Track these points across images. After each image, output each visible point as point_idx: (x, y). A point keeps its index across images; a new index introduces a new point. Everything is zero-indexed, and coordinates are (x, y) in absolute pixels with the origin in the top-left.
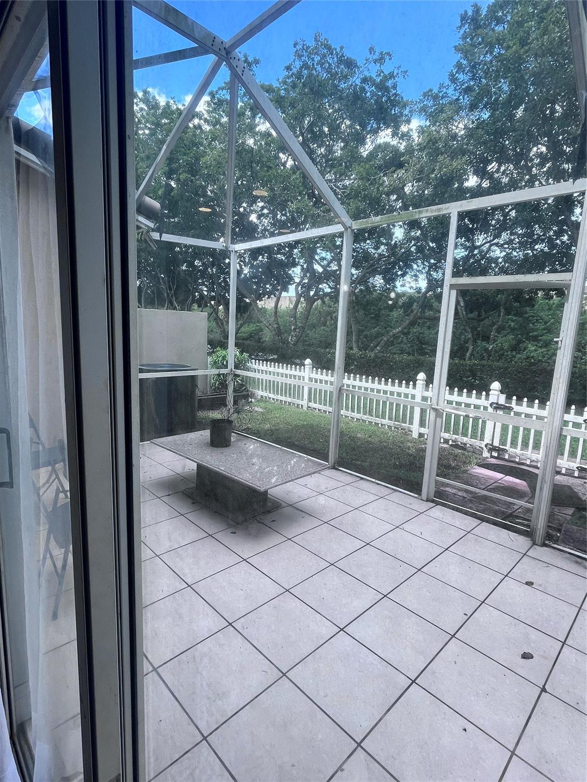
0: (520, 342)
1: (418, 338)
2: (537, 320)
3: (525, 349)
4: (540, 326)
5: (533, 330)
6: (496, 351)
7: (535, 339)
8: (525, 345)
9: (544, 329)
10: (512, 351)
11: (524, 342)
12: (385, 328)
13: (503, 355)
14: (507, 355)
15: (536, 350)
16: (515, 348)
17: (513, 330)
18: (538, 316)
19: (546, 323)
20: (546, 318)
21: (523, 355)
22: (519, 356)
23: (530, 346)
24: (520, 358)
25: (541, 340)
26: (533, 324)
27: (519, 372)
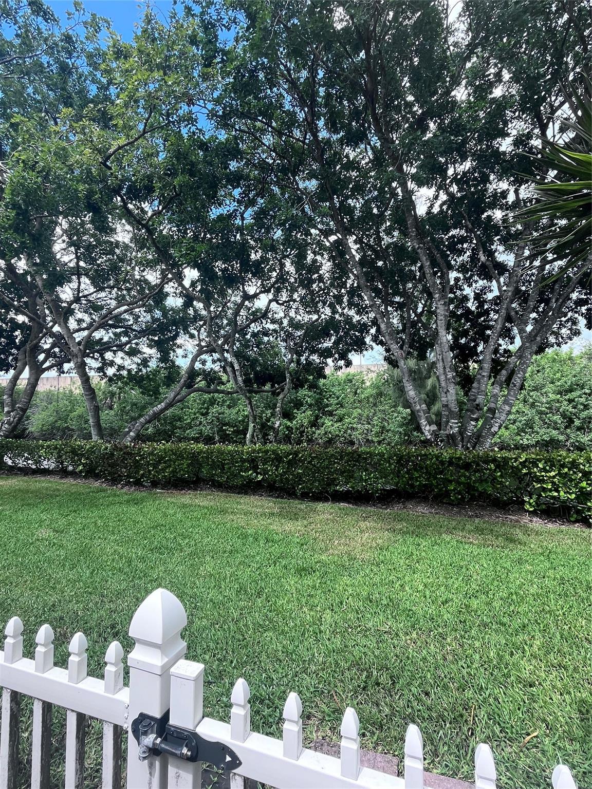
0: (317, 417)
1: (218, 419)
2: (331, 396)
3: (323, 424)
4: (333, 401)
5: (327, 406)
6: (297, 429)
7: (331, 414)
8: (322, 420)
9: (337, 404)
10: (311, 427)
11: (321, 417)
12: (182, 409)
13: (304, 432)
14: (308, 432)
15: (332, 425)
16: (314, 424)
17: (310, 405)
18: (331, 391)
19: (338, 398)
20: (338, 394)
21: (322, 431)
22: (319, 431)
23: (326, 421)
24: (319, 434)
25: (335, 415)
26: (327, 399)
27: (313, 458)
